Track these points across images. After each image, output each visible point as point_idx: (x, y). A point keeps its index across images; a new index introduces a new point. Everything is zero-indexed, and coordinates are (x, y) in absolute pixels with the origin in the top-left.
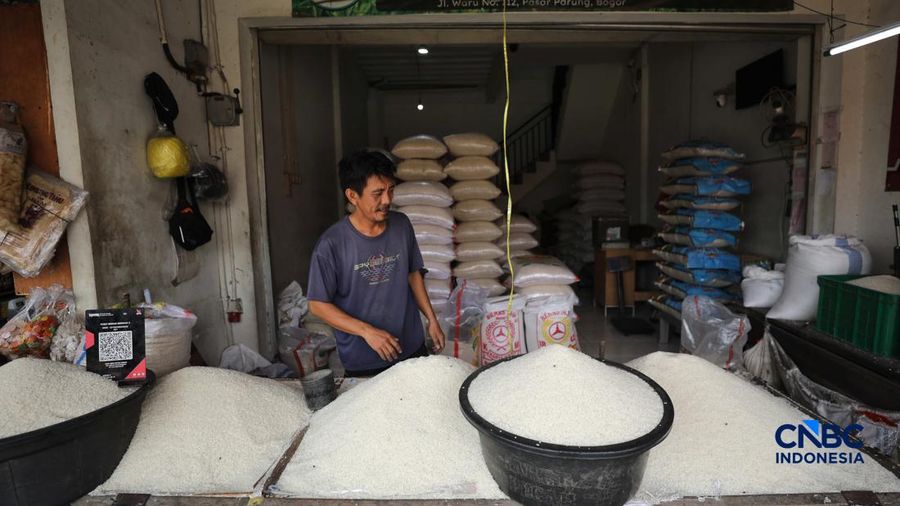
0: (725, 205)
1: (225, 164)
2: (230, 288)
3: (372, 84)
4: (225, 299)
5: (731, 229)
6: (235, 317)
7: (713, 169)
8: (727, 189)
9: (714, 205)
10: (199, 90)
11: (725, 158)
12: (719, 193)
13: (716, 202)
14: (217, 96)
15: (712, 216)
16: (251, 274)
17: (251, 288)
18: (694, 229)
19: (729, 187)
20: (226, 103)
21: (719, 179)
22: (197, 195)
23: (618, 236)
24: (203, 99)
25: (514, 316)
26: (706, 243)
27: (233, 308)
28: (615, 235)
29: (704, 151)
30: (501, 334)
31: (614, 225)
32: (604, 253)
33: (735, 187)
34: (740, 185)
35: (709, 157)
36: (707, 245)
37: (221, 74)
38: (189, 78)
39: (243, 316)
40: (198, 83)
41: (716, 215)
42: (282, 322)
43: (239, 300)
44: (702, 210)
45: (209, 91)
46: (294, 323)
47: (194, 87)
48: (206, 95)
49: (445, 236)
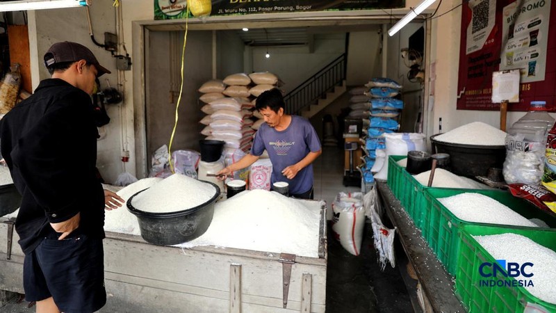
0: (390, 115)
1: (124, 88)
2: (125, 145)
3: (246, 43)
4: (122, 150)
5: (393, 128)
6: (126, 159)
7: (383, 94)
8: (390, 106)
9: (383, 115)
10: (113, 54)
11: (391, 88)
12: (387, 108)
13: (385, 113)
14: (121, 57)
15: (382, 121)
16: (133, 139)
17: (133, 146)
18: (370, 128)
19: (391, 105)
20: (124, 60)
21: (386, 99)
22: (104, 102)
23: (356, 130)
24: (115, 58)
25: (267, 169)
26: (378, 135)
27: (123, 155)
28: (354, 130)
29: (379, 84)
30: (259, 178)
31: (353, 124)
32: (344, 139)
33: (395, 105)
34: (398, 103)
35: (382, 87)
36: (379, 137)
37: (124, 47)
38: (106, 49)
39: (129, 159)
40: (112, 52)
41: (384, 120)
42: (154, 164)
43: (128, 151)
44: (377, 117)
45: (118, 54)
46: (162, 166)
47: (110, 53)
48: (116, 56)
49: (238, 126)
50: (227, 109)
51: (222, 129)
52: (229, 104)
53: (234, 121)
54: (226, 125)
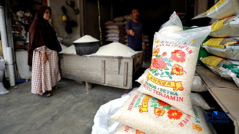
20: (77, 11)
24: (74, 10)
37: (77, 6)
38: (71, 7)
40: (73, 8)
49: (117, 35)
50: (114, 29)
51: (112, 37)
52: (114, 27)
53: (116, 33)
54: (113, 35)
